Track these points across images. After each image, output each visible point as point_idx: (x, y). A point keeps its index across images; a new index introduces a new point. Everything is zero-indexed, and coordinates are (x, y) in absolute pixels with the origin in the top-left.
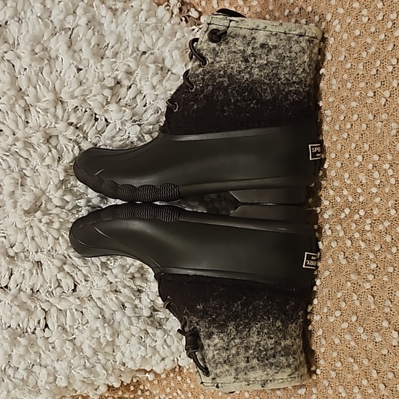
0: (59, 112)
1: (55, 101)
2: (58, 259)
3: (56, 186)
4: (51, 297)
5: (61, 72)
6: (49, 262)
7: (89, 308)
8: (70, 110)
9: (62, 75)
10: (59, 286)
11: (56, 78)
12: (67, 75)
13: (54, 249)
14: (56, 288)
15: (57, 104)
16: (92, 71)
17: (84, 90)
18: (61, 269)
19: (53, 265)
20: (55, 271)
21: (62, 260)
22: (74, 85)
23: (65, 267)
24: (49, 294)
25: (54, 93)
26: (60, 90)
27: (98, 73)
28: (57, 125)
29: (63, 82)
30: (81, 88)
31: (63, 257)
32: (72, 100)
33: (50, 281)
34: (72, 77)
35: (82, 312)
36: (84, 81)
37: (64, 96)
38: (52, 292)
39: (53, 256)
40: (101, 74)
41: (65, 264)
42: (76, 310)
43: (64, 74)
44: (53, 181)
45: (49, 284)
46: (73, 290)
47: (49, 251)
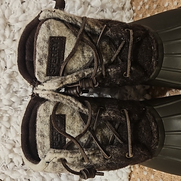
0: (7, 33)
1: (4, 24)
2: (9, 143)
3: (6, 89)
4: (6, 170)
5: (9, 4)
6: (3, 146)
7: (34, 177)
8: (15, 31)
9: (10, 6)
10: (12, 161)
11: (5, 8)
12: (13, 6)
13: (7, 135)
14: (9, 164)
15: (6, 27)
16: (33, 3)
17: (26, 16)
18: (11, 151)
19: (6, 148)
20: (7, 152)
21: (12, 144)
22: (19, 13)
23: (15, 150)
24: (5, 168)
25: (4, 19)
26: (9, 17)
27: (37, 5)
28: (5, 42)
29: (10, 11)
30: (24, 15)
31: (13, 142)
32: (17, 24)
33: (4, 158)
34: (17, 7)
35: (29, 180)
36: (27, 10)
37: (11, 21)
38: (7, 166)
39: (5, 141)
40: (39, 5)
41: (14, 147)
42: (25, 179)
43: (12, 6)
44: (3, 86)
45: (4, 161)
46: (22, 164)
47: (3, 137)
